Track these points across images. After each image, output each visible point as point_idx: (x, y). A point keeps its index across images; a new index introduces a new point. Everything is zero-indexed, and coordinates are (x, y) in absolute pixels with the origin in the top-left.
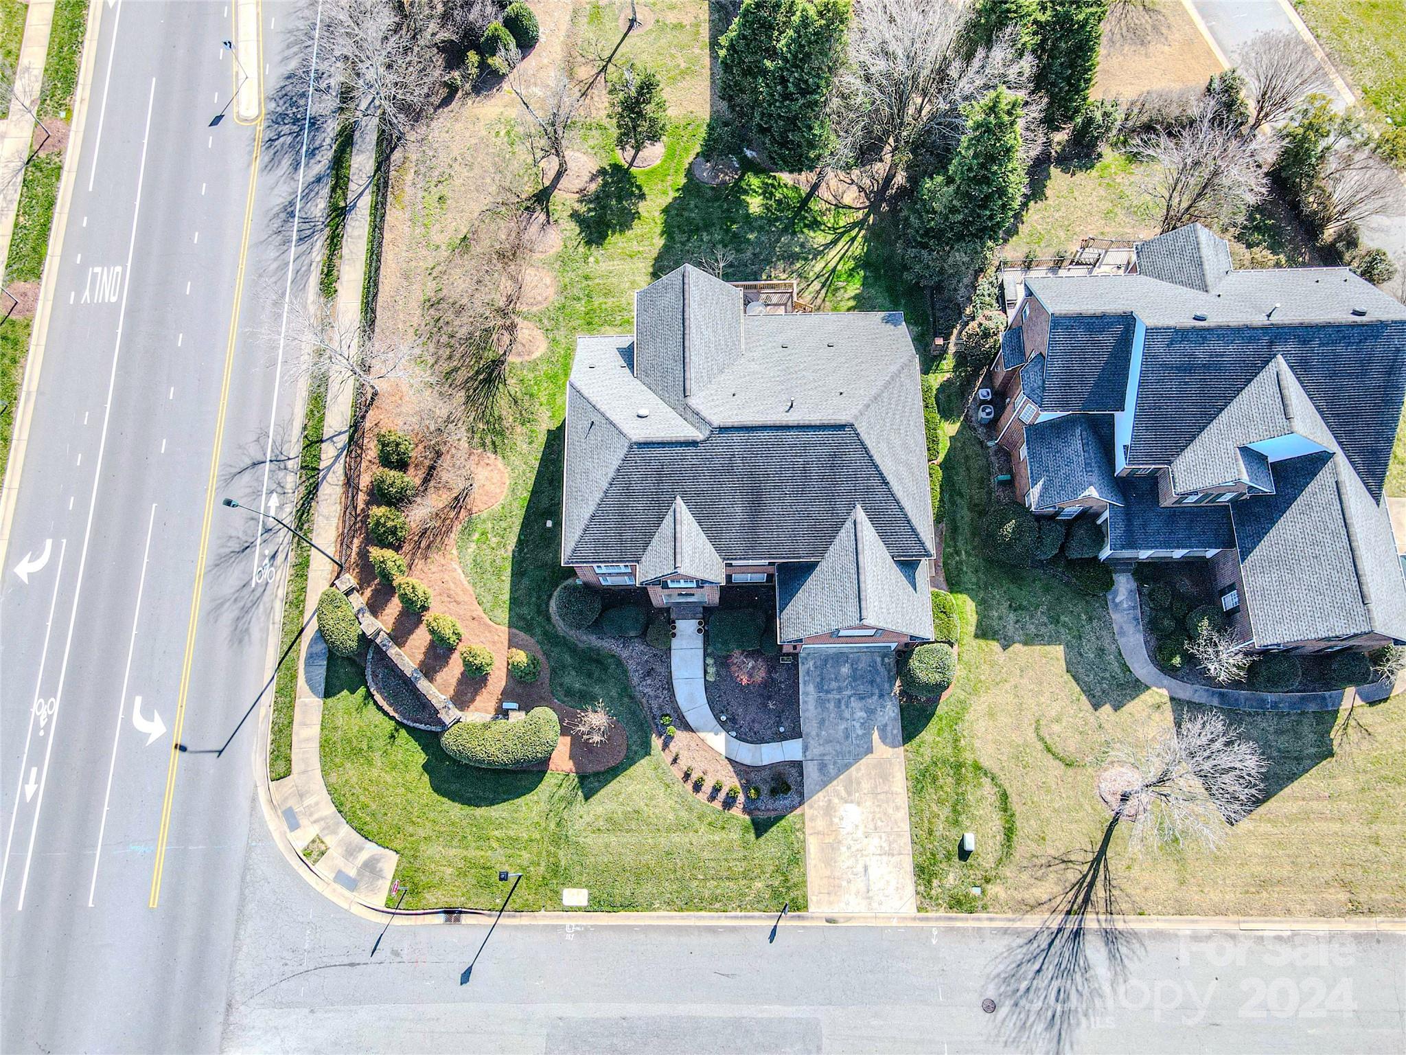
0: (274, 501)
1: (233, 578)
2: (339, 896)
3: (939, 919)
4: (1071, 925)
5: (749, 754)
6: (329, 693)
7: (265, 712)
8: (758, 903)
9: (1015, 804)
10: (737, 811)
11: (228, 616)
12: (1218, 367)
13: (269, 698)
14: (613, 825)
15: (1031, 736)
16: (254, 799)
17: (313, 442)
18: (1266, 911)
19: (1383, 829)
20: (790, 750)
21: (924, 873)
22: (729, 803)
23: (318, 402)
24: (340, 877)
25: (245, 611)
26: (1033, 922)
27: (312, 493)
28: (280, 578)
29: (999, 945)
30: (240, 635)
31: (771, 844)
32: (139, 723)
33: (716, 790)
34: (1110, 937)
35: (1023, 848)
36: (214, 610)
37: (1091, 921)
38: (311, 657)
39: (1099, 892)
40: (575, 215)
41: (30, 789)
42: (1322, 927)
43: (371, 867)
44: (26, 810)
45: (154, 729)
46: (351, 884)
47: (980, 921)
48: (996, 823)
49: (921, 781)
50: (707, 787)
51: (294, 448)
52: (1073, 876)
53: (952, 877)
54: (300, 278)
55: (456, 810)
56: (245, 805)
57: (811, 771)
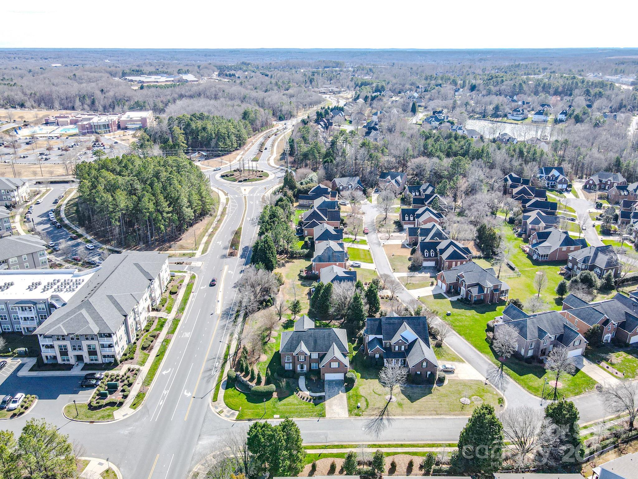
0: (217, 364)
1: (208, 374)
2: (226, 419)
3: (353, 418)
4: (381, 417)
5: (314, 394)
6: (226, 388)
7: (213, 392)
8: (316, 416)
9: (369, 400)
10: (311, 402)
11: (206, 379)
12: (395, 324)
13: (213, 391)
14: (285, 405)
15: (372, 391)
16: (209, 405)
17: (227, 355)
18: (420, 415)
19: (442, 403)
20: (323, 394)
21: (350, 411)
22: (310, 401)
23: (229, 347)
24: (226, 416)
25: (210, 378)
26: (372, 417)
27: (225, 362)
28: (218, 374)
29: (366, 421)
30: (208, 381)
31: (318, 407)
32: (185, 393)
33: (307, 399)
34: (388, 420)
35: (370, 407)
36: (203, 378)
37: (384, 417)
38: (223, 384)
39: (386, 412)
40: (282, 325)
41: (161, 404)
42: (431, 417)
43: (233, 414)
44: (159, 407)
45: (189, 394)
46: (228, 417)
47: (362, 417)
48: (365, 403)
49: (349, 398)
50: (305, 399)
51: (222, 356)
52: (380, 410)
53: (356, 411)
54: (226, 335)
55: (252, 405)
56: (206, 405)
57: (326, 397)
